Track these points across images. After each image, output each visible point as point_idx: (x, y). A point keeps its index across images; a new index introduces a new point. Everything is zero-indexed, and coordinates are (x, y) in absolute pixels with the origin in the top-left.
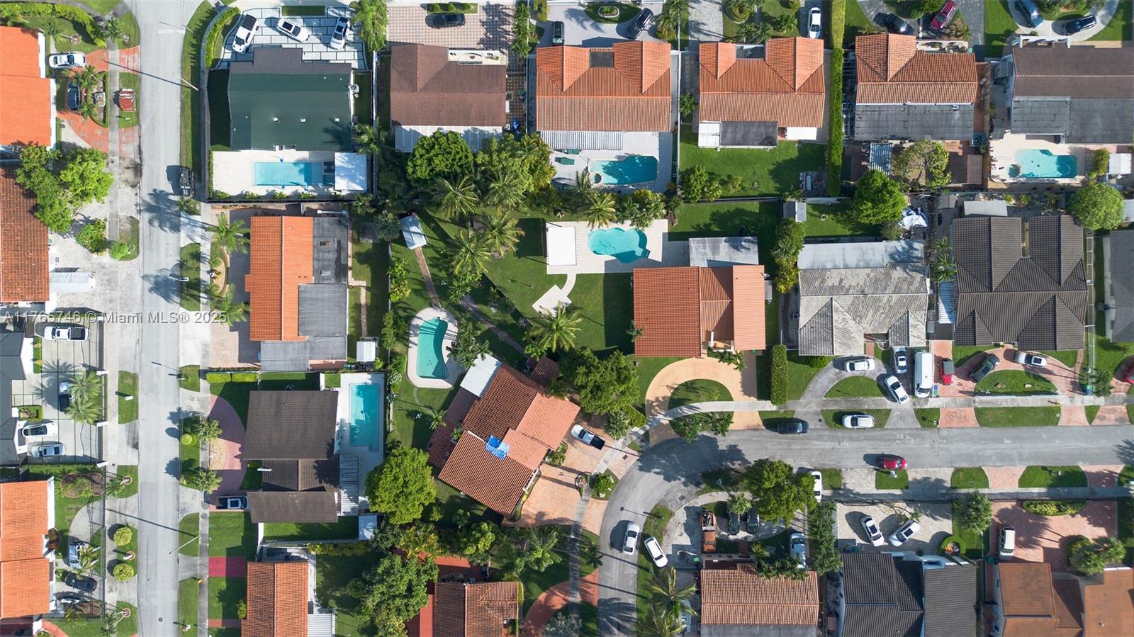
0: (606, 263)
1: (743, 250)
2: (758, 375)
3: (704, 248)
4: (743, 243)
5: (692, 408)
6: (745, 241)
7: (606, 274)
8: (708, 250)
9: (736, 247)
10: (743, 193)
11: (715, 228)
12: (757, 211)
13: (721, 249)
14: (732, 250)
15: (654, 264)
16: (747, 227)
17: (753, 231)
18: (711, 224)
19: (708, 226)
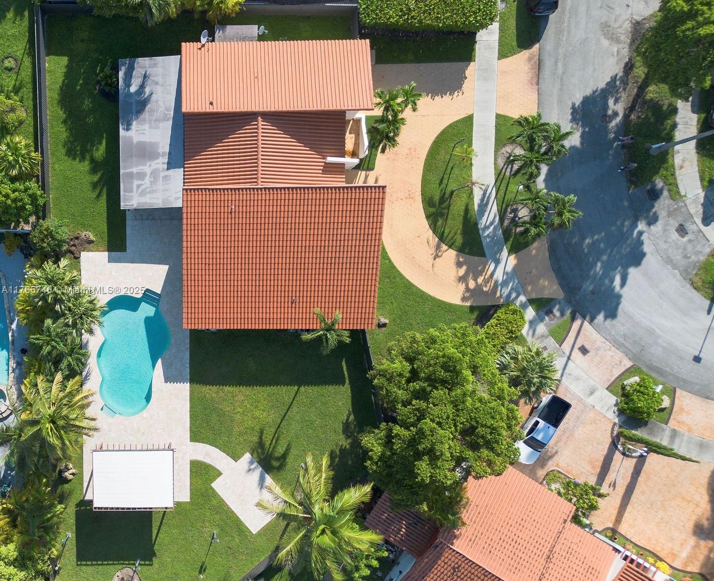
0: (168, 379)
1: (147, 90)
2: (419, 60)
3: (141, 176)
4: (133, 89)
5: (483, 205)
6: (128, 85)
7: (192, 381)
8: (147, 168)
9: (141, 104)
10: (27, 91)
11: (100, 151)
12: (64, 60)
13: (146, 138)
14: (146, 115)
15: (174, 281)
16: (98, 82)
17: (107, 70)
18: (92, 160)
19: (95, 167)
